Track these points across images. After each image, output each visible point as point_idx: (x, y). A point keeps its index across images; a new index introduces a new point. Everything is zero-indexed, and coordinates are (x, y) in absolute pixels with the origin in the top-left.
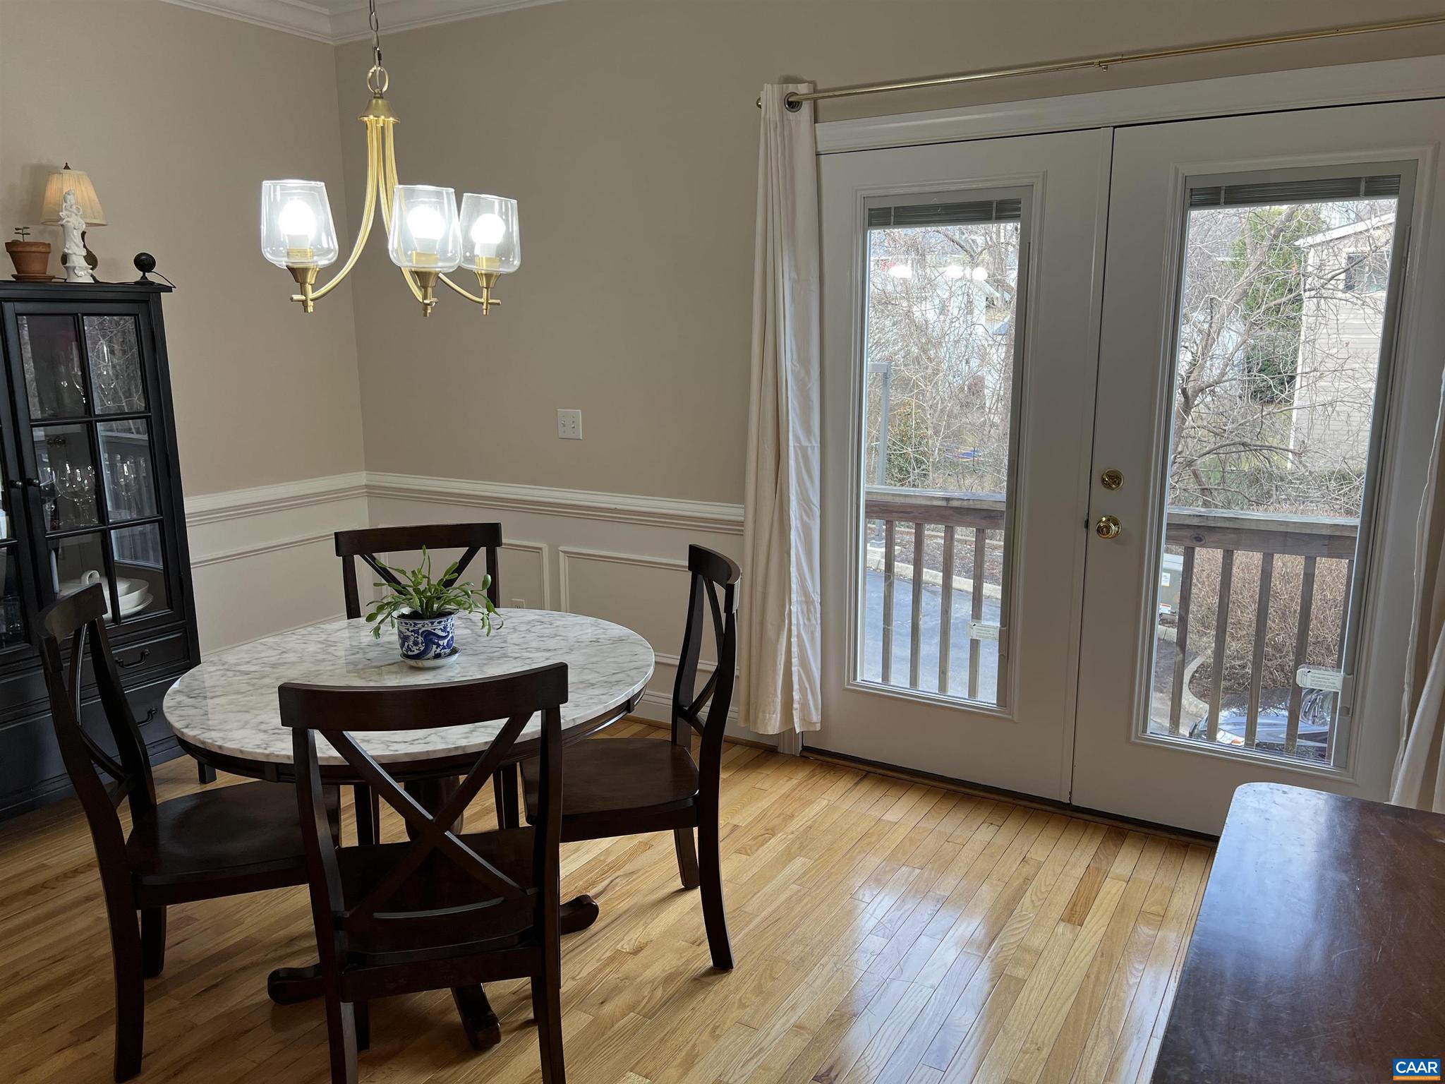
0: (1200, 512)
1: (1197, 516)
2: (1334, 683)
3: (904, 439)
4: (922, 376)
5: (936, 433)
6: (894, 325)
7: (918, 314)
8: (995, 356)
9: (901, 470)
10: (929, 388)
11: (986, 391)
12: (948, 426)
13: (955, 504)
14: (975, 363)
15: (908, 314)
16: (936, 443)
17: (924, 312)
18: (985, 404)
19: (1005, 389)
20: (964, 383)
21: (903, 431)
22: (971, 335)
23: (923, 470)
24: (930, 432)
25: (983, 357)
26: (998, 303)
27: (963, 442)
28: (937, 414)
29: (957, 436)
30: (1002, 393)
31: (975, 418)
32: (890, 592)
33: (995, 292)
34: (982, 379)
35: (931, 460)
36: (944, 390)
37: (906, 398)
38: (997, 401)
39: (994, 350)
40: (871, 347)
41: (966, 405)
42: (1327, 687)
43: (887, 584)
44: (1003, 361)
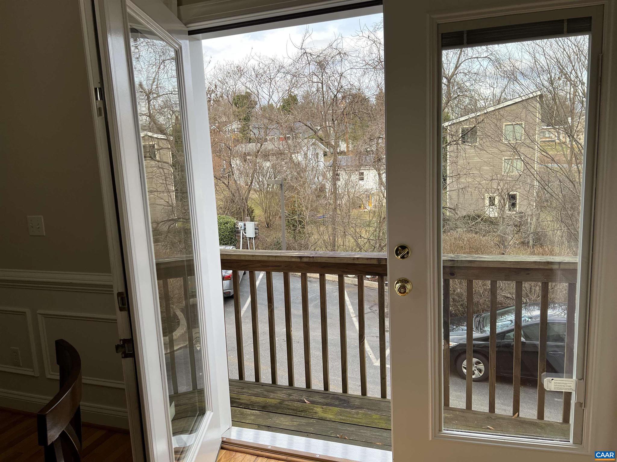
0: (452, 258)
1: (451, 260)
2: (570, 386)
3: (294, 212)
4: (298, 185)
5: (307, 209)
6: (285, 164)
7: (294, 158)
8: (329, 175)
9: (294, 226)
10: (302, 190)
11: (327, 190)
12: (312, 206)
13: (305, 260)
14: (321, 178)
15: (291, 158)
16: (307, 214)
17: (297, 157)
18: (326, 196)
19: (334, 189)
20: (317, 187)
21: (293, 209)
22: (318, 166)
23: (303, 225)
24: (304, 209)
25: (324, 176)
26: (329, 154)
27: (319, 212)
28: (306, 201)
29: (316, 209)
30: (333, 191)
31: (323, 201)
32: (272, 315)
33: (327, 149)
34: (324, 185)
35: (306, 221)
36: (309, 191)
37: (293, 194)
38: (331, 194)
39: (328, 173)
40: (277, 174)
41: (318, 196)
42: (566, 389)
43: (270, 310)
44: (332, 177)
